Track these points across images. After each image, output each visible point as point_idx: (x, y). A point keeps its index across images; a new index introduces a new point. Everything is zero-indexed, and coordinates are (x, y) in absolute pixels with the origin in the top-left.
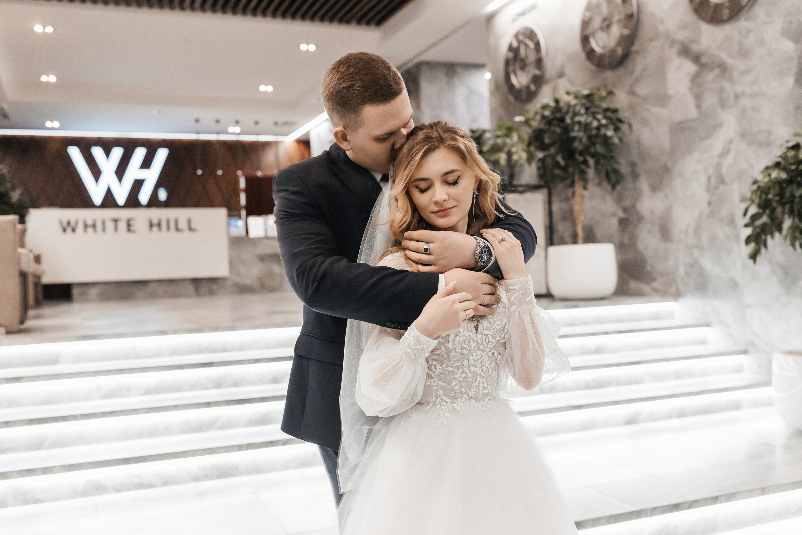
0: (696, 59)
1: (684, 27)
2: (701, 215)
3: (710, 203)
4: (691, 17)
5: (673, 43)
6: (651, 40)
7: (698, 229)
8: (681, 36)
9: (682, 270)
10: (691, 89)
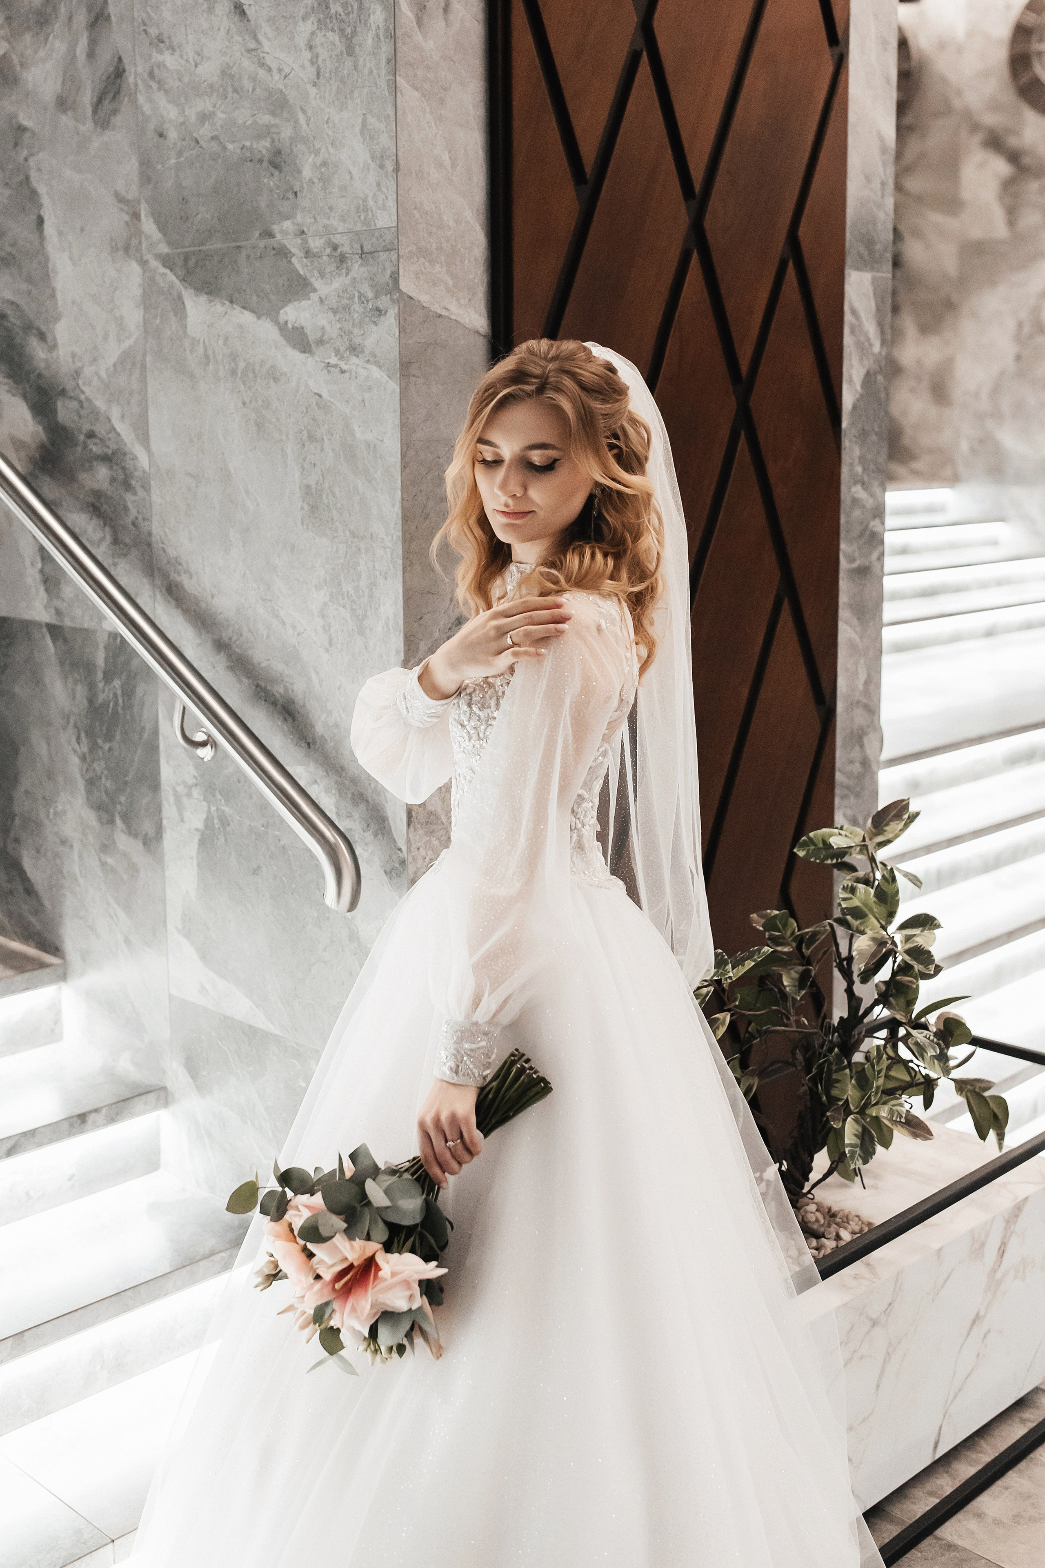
0: (1014, 157)
1: (995, 106)
2: (1002, 373)
3: (1018, 358)
4: (1009, 96)
5: (975, 127)
6: (937, 115)
7: (996, 390)
8: (990, 119)
9: (964, 446)
10: (1001, 198)
